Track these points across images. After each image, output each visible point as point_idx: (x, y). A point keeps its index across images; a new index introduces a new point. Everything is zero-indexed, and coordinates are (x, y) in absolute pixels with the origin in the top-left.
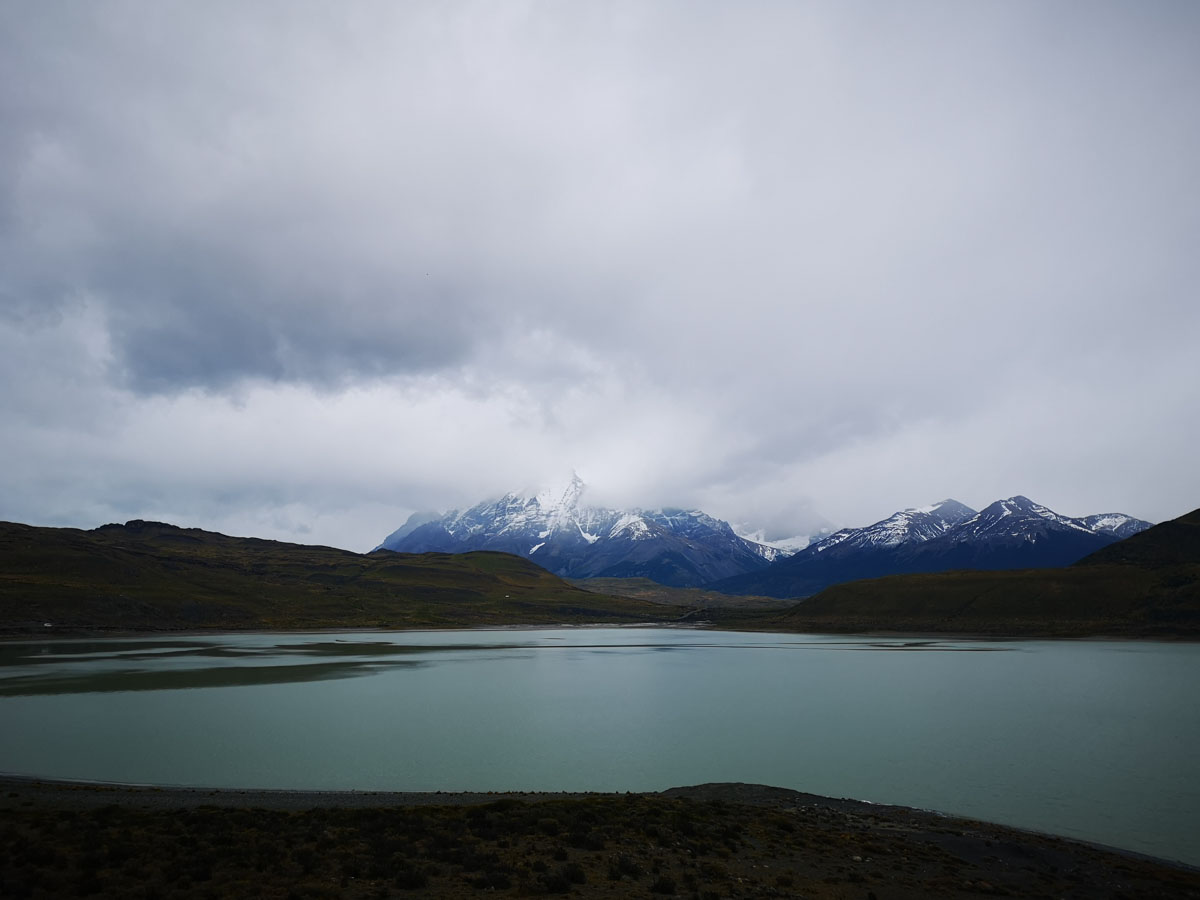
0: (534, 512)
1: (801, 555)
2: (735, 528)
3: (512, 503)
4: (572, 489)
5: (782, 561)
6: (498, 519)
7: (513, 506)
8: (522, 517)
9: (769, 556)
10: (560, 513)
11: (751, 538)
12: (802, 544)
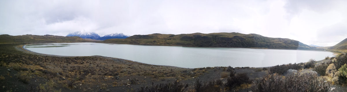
1: (104, 37)
2: (98, 34)
5: (102, 37)
9: (101, 37)
11: (99, 35)
12: (104, 36)
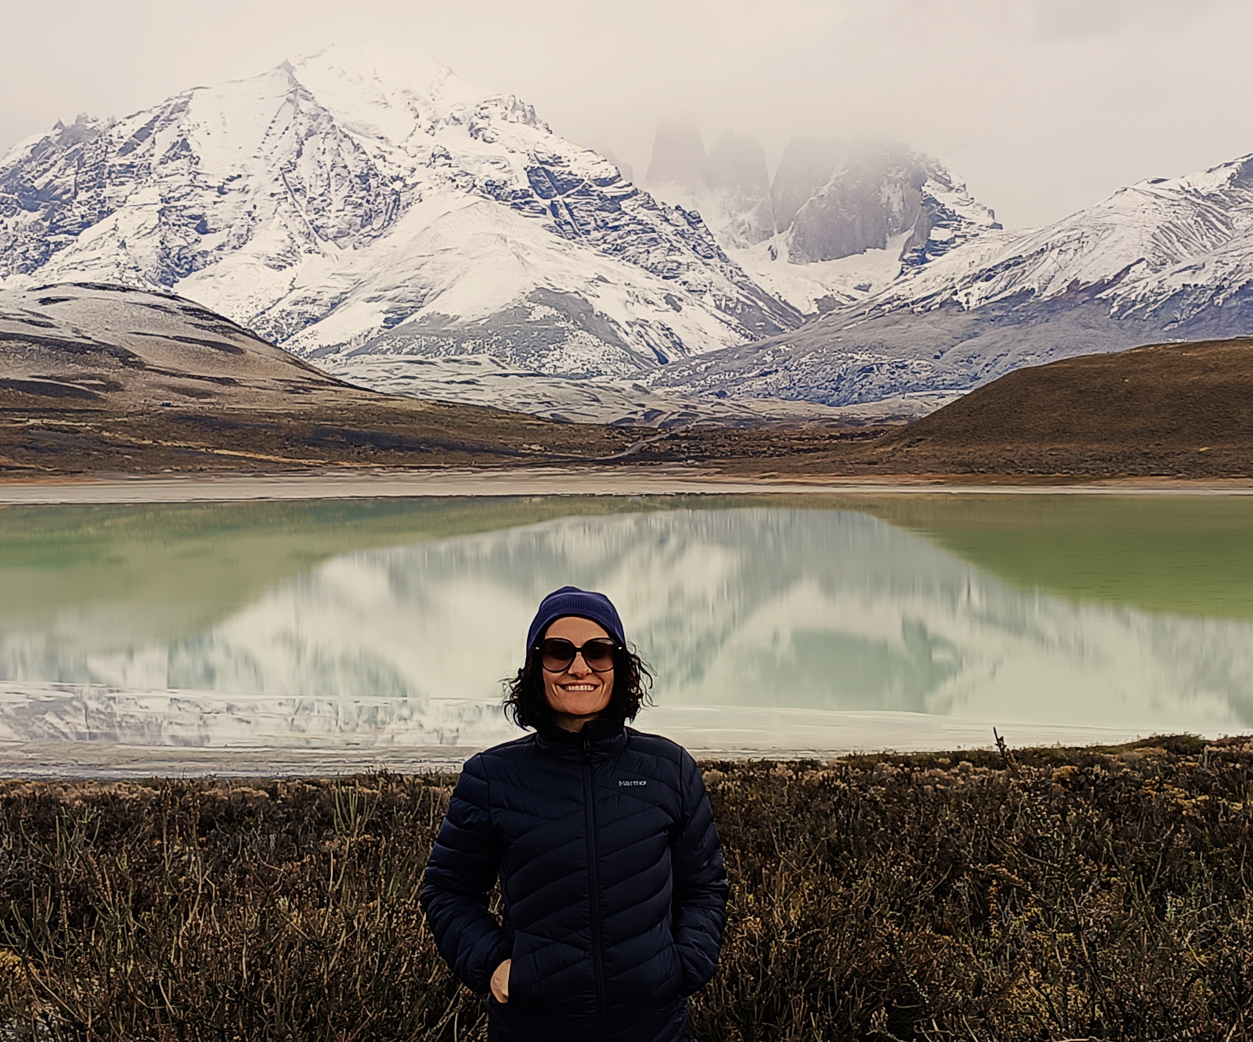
0: (186, 180)
3: (124, 151)
4: (286, 117)
6: (83, 196)
7: (128, 159)
8: (150, 194)
10: (252, 184)
